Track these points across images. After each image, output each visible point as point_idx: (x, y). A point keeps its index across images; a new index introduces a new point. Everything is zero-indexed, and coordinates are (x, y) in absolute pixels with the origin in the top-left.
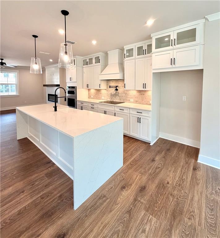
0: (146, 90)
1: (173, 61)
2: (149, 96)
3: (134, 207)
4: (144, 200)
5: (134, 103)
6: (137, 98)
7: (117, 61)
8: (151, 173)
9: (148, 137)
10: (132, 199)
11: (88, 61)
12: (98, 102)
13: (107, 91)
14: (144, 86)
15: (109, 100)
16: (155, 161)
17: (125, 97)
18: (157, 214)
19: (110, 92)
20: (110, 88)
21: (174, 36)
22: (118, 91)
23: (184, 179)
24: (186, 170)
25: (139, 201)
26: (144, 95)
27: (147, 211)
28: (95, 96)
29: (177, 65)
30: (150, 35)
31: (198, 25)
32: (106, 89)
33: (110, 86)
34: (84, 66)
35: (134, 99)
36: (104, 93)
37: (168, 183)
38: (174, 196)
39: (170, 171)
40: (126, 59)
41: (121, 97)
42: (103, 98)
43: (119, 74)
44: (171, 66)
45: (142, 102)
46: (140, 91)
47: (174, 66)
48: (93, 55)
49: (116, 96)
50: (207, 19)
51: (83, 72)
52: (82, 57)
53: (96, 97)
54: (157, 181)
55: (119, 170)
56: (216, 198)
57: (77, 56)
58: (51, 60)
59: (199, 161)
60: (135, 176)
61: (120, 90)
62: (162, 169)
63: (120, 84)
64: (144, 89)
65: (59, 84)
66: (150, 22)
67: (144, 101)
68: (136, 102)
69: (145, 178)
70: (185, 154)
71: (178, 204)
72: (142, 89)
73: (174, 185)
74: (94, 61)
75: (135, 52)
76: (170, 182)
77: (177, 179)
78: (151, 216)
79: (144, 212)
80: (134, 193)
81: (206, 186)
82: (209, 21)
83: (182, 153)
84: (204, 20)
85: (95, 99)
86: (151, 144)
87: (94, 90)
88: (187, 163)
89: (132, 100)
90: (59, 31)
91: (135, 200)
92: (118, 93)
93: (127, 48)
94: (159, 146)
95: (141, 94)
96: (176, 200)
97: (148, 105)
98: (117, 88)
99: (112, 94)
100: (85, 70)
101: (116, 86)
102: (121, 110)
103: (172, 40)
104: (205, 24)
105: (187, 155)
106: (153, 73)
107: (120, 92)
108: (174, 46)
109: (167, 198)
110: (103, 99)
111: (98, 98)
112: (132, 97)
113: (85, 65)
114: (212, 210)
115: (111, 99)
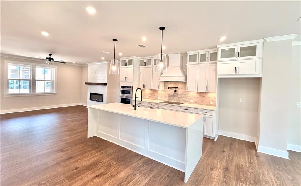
0: (208, 92)
1: (237, 70)
2: (209, 98)
3: (227, 179)
4: (232, 175)
5: (194, 104)
6: (197, 99)
7: (179, 65)
8: (226, 159)
9: (212, 134)
10: (222, 175)
11: (146, 61)
12: (159, 102)
13: (165, 92)
14: (207, 88)
15: (167, 100)
16: (224, 152)
17: (184, 98)
18: (244, 182)
19: (168, 93)
20: (169, 89)
21: (238, 50)
22: (176, 92)
23: (253, 162)
24: (251, 157)
25: (228, 176)
26: (204, 96)
27: (237, 181)
28: (149, 96)
29: (240, 73)
30: (217, 46)
31: (259, 44)
32: (163, 90)
33: (169, 87)
34: (140, 67)
35: (194, 100)
36: (161, 94)
37: (242, 165)
38: (250, 172)
39: (240, 158)
40: (189, 63)
41: (179, 98)
42: (159, 98)
43: (182, 77)
44: (235, 73)
45: (202, 103)
46: (200, 93)
47: (237, 73)
48: (153, 56)
49: (174, 97)
50: (265, 40)
51: (139, 73)
52: (139, 58)
53: (151, 98)
54: (234, 164)
55: (201, 158)
56: (278, 172)
57: (135, 57)
58: (103, 58)
59: (258, 151)
60: (216, 162)
61: (179, 91)
62: (233, 157)
63: (179, 86)
64: (206, 92)
65: (106, 82)
66: (223, 39)
67: (204, 102)
68: (196, 103)
69: (224, 163)
70: (246, 147)
71: (255, 177)
72: (205, 91)
73: (247, 166)
74: (153, 62)
75: (199, 58)
76: (244, 165)
77: (248, 162)
78: (241, 184)
79: (235, 182)
80: (222, 172)
81: (269, 166)
82: (266, 41)
83: (243, 146)
84: (263, 41)
85: (151, 99)
86: (215, 140)
87: (149, 90)
88: (250, 152)
89: (191, 101)
90: (142, 39)
91: (225, 176)
92: (177, 94)
93: (189, 53)
94: (222, 141)
95: (201, 96)
96: (252, 174)
97: (208, 105)
98: (176, 89)
99: (170, 94)
100: (141, 70)
101: (176, 88)
102: (185, 110)
103: (236, 52)
104: (263, 43)
105: (248, 147)
106: (218, 78)
107: (179, 94)
108: (238, 57)
109: (246, 173)
110: (159, 100)
111: (154, 98)
112: (191, 98)
113: (143, 65)
114: (278, 178)
115: (169, 99)
